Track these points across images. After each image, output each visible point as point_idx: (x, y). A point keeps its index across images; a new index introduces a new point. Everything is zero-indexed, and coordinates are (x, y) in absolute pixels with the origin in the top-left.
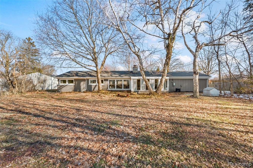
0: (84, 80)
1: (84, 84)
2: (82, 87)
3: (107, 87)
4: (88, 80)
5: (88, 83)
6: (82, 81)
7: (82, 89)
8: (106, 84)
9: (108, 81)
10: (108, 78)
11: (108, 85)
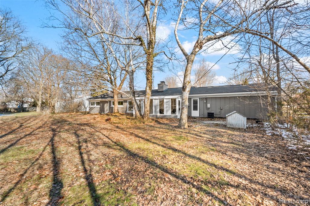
0: (106, 102)
1: (107, 106)
2: (105, 110)
3: (126, 109)
4: (110, 102)
5: (110, 105)
6: (105, 103)
7: (105, 111)
8: (124, 106)
9: (127, 102)
10: (127, 99)
11: (127, 107)
